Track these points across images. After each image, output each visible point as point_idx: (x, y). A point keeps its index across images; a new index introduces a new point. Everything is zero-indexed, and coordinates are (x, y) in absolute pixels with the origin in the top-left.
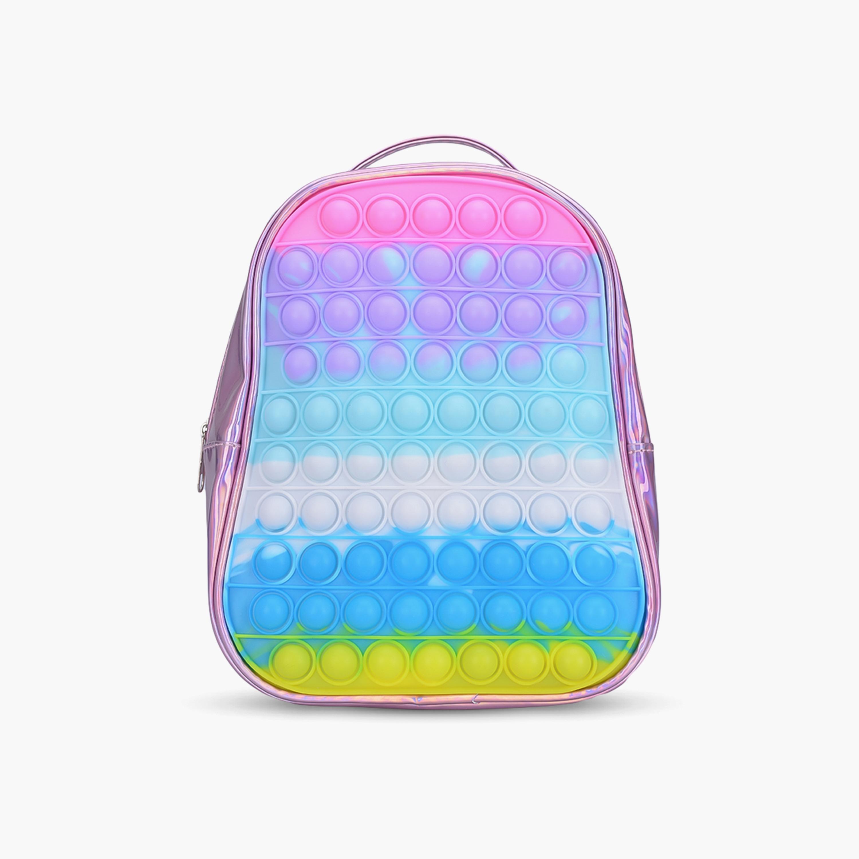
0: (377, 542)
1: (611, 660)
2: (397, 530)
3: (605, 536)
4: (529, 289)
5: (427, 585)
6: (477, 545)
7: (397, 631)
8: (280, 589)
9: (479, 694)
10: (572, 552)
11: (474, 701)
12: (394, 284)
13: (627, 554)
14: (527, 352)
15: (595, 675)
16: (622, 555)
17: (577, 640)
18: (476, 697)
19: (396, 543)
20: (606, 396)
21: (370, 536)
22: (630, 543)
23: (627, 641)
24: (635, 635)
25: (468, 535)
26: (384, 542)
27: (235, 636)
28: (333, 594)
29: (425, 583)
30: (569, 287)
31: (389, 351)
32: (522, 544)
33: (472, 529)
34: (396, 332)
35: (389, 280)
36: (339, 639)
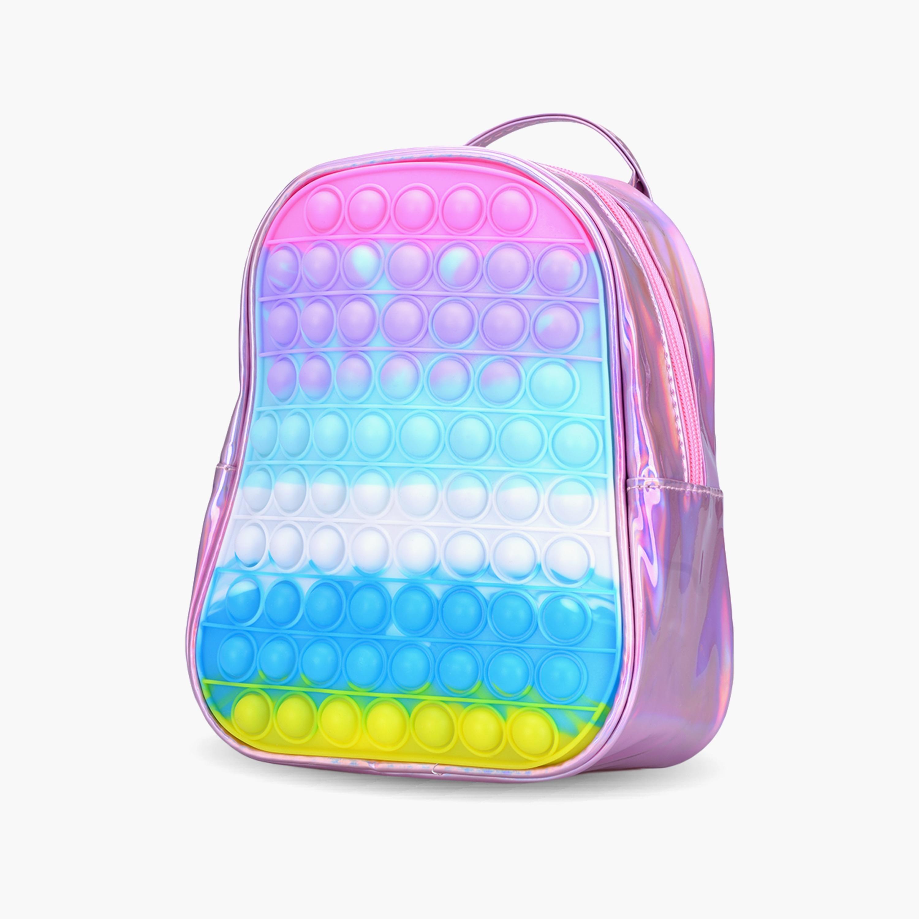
0: (338, 582)
1: (575, 733)
2: (357, 569)
3: (581, 587)
4: (513, 294)
5: (385, 635)
6: (437, 591)
7: (351, 685)
8: (248, 631)
9: (439, 764)
10: (538, 604)
11: (434, 771)
12: (367, 287)
13: (606, 609)
14: (503, 368)
15: (557, 751)
16: (601, 610)
17: (536, 707)
18: (435, 767)
19: (356, 584)
20: (603, 422)
21: (331, 576)
22: (612, 596)
23: (594, 712)
24: (602, 706)
25: (428, 578)
26: (343, 582)
27: (205, 682)
28: (294, 639)
29: (383, 632)
30: (561, 292)
31: (355, 364)
32: (485, 592)
33: (433, 572)
34: (365, 343)
35: (363, 284)
36: (297, 691)
